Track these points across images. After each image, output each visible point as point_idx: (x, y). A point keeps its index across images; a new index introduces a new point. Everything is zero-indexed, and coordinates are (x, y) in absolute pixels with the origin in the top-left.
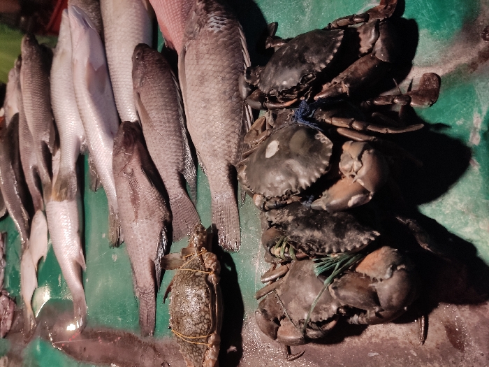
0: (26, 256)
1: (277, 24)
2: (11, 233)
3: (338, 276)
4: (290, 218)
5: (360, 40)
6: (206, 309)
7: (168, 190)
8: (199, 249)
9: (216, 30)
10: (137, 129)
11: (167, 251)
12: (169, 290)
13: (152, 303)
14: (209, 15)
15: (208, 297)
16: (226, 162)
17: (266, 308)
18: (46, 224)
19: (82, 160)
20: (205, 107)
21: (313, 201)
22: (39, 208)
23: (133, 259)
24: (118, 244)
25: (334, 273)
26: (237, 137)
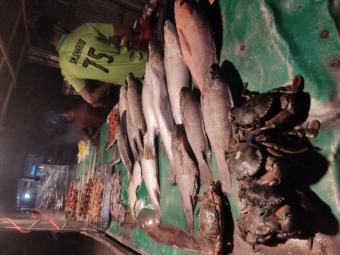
0: (131, 184)
1: (247, 83)
2: (123, 171)
3: (267, 216)
4: (248, 187)
5: (281, 103)
6: (215, 223)
7: (198, 160)
8: (212, 193)
9: (217, 89)
10: (182, 128)
11: (198, 192)
12: (198, 211)
13: (191, 216)
14: (214, 81)
15: (216, 217)
16: (224, 151)
17: (241, 226)
18: (140, 168)
19: (157, 139)
20: (212, 124)
21: (257, 180)
22: (137, 160)
23: (182, 193)
24: (175, 184)
25: (265, 214)
26: (228, 139)
